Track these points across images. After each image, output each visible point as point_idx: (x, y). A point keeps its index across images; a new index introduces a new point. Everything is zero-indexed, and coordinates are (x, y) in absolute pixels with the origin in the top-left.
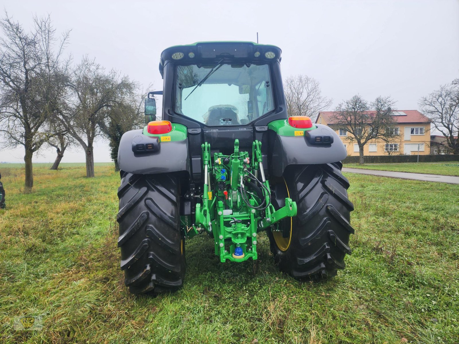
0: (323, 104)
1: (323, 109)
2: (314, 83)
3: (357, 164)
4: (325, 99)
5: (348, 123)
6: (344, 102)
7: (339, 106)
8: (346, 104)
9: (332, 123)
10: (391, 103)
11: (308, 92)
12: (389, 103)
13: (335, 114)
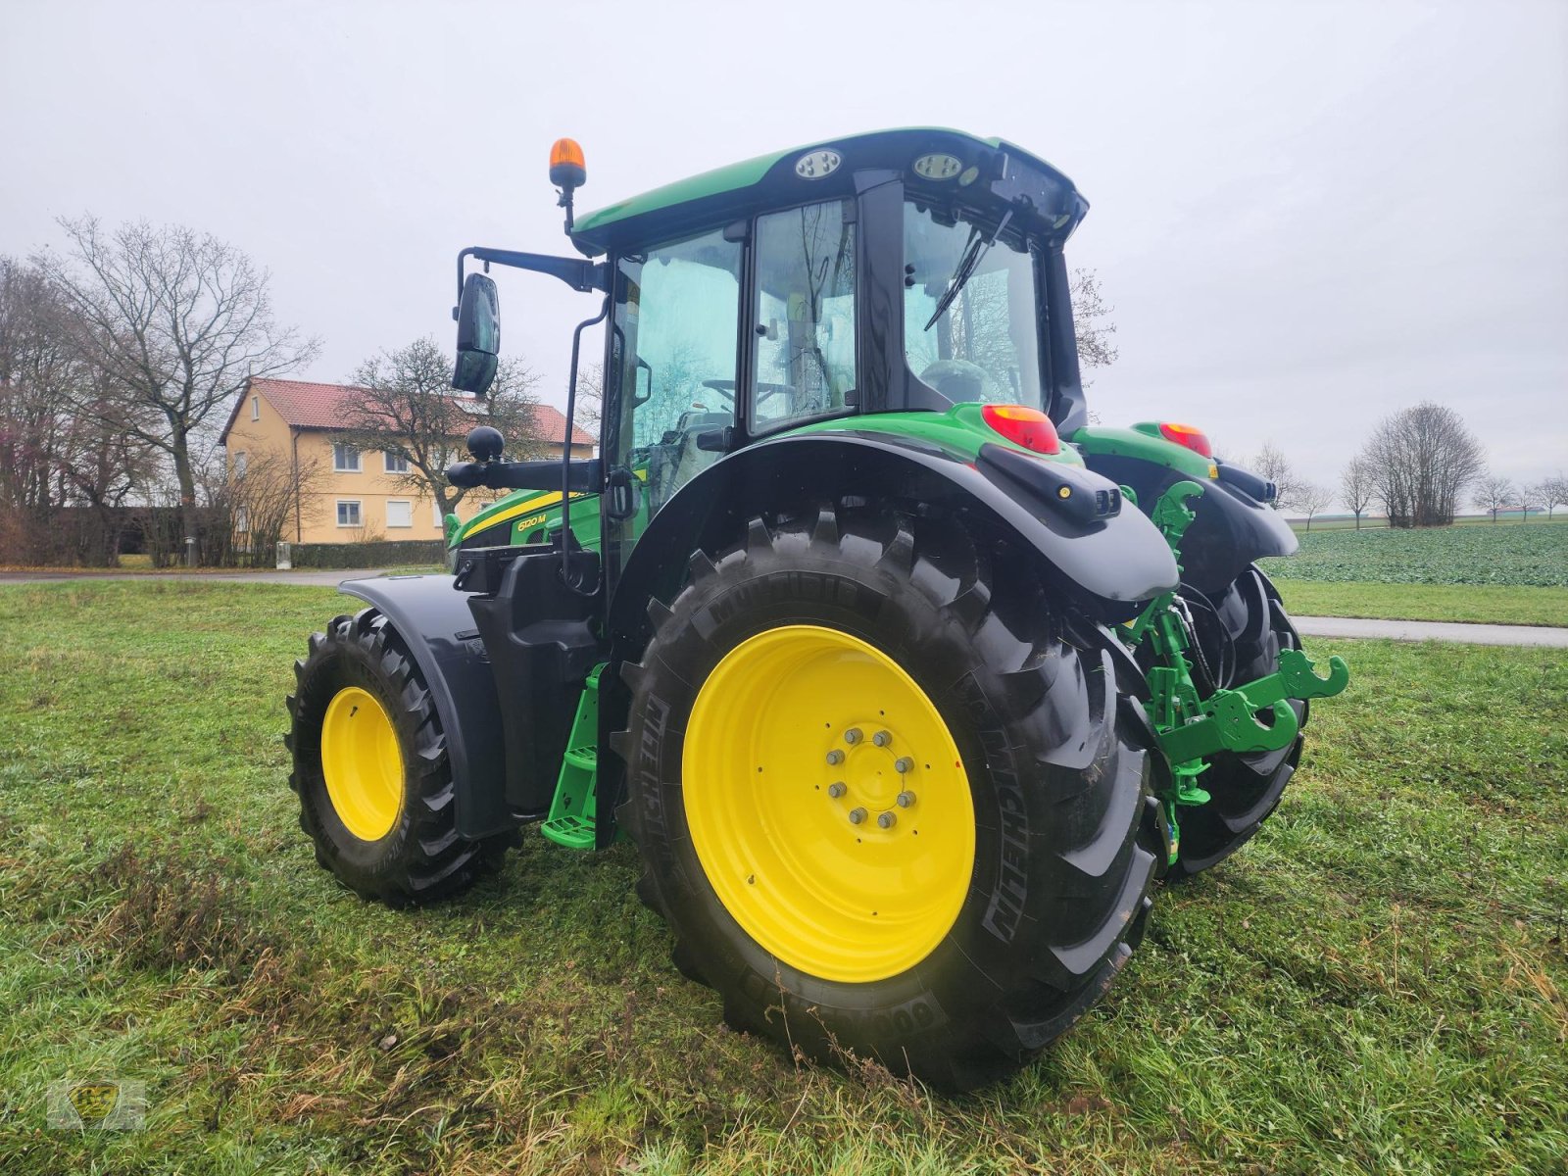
0: (289, 353)
1: (283, 369)
2: (241, 267)
3: (438, 566)
4: (292, 334)
5: (404, 427)
6: (384, 356)
7: (367, 368)
8: (389, 363)
9: (345, 424)
10: (526, 379)
11: (219, 295)
12: (521, 379)
13: (354, 393)
